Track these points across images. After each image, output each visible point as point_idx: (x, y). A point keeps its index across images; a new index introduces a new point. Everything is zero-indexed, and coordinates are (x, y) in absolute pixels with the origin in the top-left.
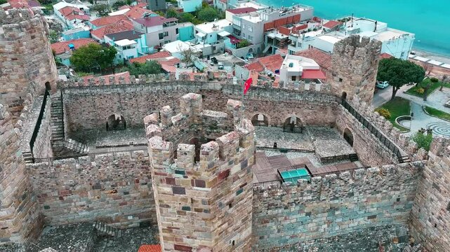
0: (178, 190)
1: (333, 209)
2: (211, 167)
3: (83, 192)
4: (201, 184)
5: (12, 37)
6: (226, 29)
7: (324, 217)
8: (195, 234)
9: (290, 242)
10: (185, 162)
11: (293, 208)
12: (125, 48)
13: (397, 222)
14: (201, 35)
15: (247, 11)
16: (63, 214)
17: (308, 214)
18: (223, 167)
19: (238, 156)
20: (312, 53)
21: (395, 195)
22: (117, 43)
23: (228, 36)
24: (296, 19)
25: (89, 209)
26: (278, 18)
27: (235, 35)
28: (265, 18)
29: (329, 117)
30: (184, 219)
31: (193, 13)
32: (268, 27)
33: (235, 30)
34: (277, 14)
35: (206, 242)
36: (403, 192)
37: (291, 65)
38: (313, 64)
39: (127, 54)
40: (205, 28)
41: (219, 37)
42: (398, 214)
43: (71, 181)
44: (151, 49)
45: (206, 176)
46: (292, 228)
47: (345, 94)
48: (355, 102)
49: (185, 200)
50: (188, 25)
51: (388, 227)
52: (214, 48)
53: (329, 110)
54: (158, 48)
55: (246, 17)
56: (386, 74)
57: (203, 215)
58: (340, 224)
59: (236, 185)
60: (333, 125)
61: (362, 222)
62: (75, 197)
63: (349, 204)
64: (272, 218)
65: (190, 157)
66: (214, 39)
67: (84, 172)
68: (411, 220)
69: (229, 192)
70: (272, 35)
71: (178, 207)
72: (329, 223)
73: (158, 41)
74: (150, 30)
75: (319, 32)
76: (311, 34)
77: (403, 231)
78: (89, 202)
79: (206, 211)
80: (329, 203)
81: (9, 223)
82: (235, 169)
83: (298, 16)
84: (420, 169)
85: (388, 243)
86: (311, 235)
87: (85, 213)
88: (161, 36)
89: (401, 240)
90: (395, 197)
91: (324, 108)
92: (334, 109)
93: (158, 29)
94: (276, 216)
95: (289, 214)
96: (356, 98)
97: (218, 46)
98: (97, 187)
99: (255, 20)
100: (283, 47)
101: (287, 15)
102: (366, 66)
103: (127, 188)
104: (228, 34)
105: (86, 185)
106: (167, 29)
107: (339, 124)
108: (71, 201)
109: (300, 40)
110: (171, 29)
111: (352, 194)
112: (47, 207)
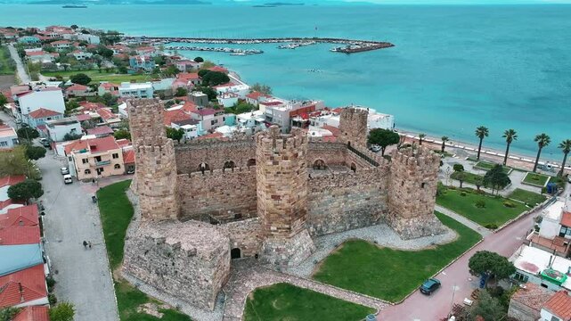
0: (276, 163)
1: (346, 193)
2: (291, 150)
3: (205, 193)
4: (286, 158)
5: (151, 112)
6: (262, 117)
7: (342, 198)
8: (282, 188)
9: (325, 213)
10: (279, 148)
11: (326, 192)
12: (189, 131)
13: (381, 203)
14: (242, 121)
15: (276, 104)
16: (192, 207)
17: (334, 196)
18: (296, 151)
19: (302, 148)
20: (326, 127)
21: (378, 184)
22: (183, 127)
23: (264, 122)
24: (313, 108)
25: (207, 205)
26: (299, 108)
27: (268, 120)
28: (290, 108)
29: (341, 158)
30: (277, 179)
31: (232, 108)
32: (293, 114)
33: (268, 117)
34: (299, 105)
35: (287, 192)
36: (381, 183)
37: (314, 134)
38: (329, 133)
39: (189, 135)
40: (245, 117)
41: (256, 122)
42: (381, 197)
43: (199, 186)
44: (206, 132)
45: (289, 154)
46: (325, 204)
47: (349, 143)
48: (356, 146)
49: (278, 168)
50: (232, 115)
51: (377, 205)
52: (254, 130)
53: (341, 154)
54: (211, 131)
55: (276, 108)
56: (376, 139)
57: (287, 175)
58: (351, 203)
59: (300, 163)
60: (344, 163)
61: (363, 202)
62: (200, 196)
63: (354, 190)
64: (315, 198)
65: (282, 145)
66: (253, 124)
67: (206, 180)
68: (388, 200)
69: (297, 165)
70: (296, 119)
71: (275, 172)
72: (345, 202)
73: (210, 126)
74: (206, 118)
75: (330, 116)
76: (325, 117)
77: (385, 207)
78: (207, 200)
79: (288, 173)
80: (344, 189)
81: (172, 204)
82: (300, 154)
83: (314, 107)
84: (388, 169)
85: (377, 213)
86: (336, 210)
87: (204, 208)
88: (213, 123)
89: (384, 212)
90: (378, 186)
91: (337, 153)
92: (344, 152)
93: (211, 117)
94: (317, 196)
95: (324, 195)
96: (356, 144)
97: (256, 129)
98: (213, 190)
99: (283, 109)
100: (305, 128)
101: (305, 106)
102: (360, 125)
103: (229, 191)
104: (263, 120)
105: (207, 189)
106: (217, 117)
107: (347, 162)
108: (197, 199)
109: (317, 121)
110: (220, 118)
111: (355, 184)
112: (184, 203)
